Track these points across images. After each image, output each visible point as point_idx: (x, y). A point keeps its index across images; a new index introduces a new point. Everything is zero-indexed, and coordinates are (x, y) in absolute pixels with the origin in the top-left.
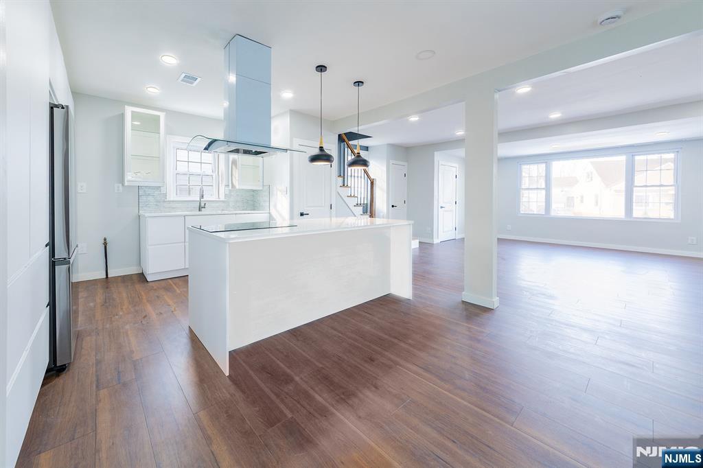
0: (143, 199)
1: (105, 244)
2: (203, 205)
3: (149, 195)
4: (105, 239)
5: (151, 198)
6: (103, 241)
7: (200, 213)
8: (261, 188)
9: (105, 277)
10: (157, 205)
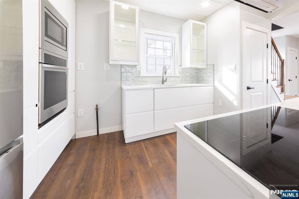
0: (124, 74)
1: (97, 109)
2: (165, 79)
3: (128, 72)
4: (97, 106)
5: (129, 74)
6: (95, 107)
7: (163, 86)
8: (205, 67)
9: (96, 134)
10: (133, 79)
